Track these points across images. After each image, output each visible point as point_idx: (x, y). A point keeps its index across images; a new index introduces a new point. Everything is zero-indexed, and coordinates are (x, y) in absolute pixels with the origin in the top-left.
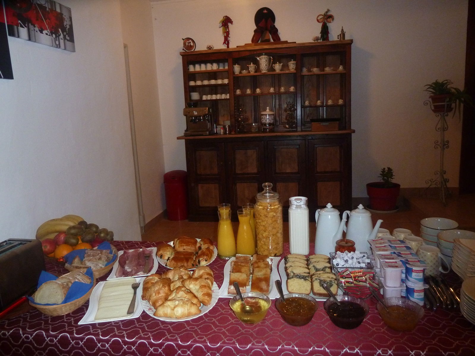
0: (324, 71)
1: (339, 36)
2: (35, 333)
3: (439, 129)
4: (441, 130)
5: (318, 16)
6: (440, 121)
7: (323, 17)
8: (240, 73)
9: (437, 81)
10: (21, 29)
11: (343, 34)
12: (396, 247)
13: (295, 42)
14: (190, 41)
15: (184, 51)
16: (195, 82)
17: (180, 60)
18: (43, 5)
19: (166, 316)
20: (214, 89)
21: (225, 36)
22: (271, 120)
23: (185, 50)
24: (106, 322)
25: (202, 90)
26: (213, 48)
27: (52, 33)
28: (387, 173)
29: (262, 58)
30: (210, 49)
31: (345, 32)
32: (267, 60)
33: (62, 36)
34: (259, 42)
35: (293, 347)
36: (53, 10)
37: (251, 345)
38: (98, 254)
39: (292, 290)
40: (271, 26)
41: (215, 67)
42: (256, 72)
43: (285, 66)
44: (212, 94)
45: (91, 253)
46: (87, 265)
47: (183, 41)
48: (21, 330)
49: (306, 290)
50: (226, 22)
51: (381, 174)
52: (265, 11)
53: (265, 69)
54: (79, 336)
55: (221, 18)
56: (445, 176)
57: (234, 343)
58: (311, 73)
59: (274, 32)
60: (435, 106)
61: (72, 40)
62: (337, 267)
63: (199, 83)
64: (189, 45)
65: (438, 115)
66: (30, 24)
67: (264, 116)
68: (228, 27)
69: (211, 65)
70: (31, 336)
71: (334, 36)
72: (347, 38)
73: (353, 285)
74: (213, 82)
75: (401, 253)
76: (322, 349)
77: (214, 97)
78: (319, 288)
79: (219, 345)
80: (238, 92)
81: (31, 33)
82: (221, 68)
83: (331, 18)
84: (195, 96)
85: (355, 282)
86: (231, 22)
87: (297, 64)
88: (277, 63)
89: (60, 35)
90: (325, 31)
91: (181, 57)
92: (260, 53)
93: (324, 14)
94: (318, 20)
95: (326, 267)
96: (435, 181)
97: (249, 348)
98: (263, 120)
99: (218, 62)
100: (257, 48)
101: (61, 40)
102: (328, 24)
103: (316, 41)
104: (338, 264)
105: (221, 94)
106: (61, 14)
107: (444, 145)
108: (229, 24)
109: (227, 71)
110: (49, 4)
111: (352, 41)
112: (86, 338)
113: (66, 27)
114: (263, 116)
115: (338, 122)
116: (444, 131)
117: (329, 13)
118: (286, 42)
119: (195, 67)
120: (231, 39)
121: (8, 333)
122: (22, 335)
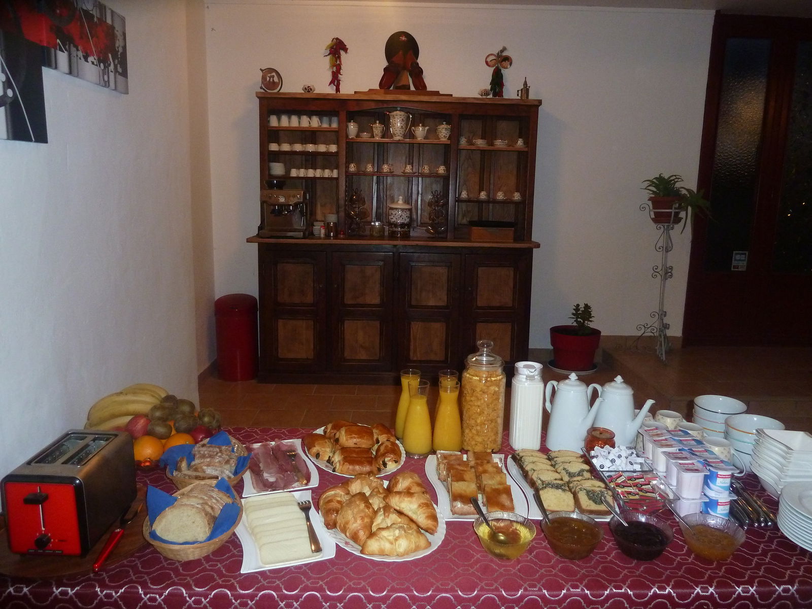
0: (492, 146)
1: (520, 92)
2: (167, 592)
3: (660, 248)
4: (663, 250)
5: (488, 56)
6: (662, 237)
7: (495, 58)
8: (358, 136)
9: (662, 175)
10: (60, 54)
11: (526, 90)
12: (681, 440)
13: (451, 95)
14: (274, 74)
15: (262, 91)
16: (279, 145)
17: (255, 105)
18: (90, 12)
19: (382, 553)
20: (311, 160)
21: (333, 72)
22: (406, 218)
23: (264, 89)
24: (277, 569)
25: (289, 159)
26: (314, 91)
27: (100, 61)
28: (584, 313)
29: (397, 115)
30: (309, 91)
31: (529, 87)
32: (404, 119)
33: (112, 67)
34: (391, 88)
35: (582, 590)
36: (102, 21)
37: (524, 591)
38: (217, 454)
39: (548, 506)
40: (412, 64)
41: (315, 122)
42: (383, 137)
43: (432, 132)
44: (306, 168)
45: (206, 452)
46: (207, 472)
47: (261, 74)
48: (139, 588)
49: (568, 505)
50: (337, 48)
51: (573, 314)
52: (404, 38)
53: (399, 134)
54: (246, 592)
55: (328, 42)
56: (666, 320)
57: (497, 589)
58: (473, 147)
59: (417, 74)
60: (655, 213)
61: (124, 74)
62: (602, 470)
63: (286, 147)
64: (271, 80)
65: (660, 228)
66: (72, 45)
67: (395, 210)
68: (339, 57)
69: (309, 119)
70: (160, 596)
71: (511, 92)
72: (532, 96)
73: (637, 497)
74: (310, 148)
75: (693, 449)
76: (623, 591)
77: (311, 173)
78: (588, 503)
79: (476, 592)
80: (352, 168)
81: (72, 61)
82: (325, 125)
83: (508, 61)
84: (278, 169)
85: (641, 493)
86: (346, 50)
87: (452, 130)
88: (419, 126)
89: (109, 65)
90: (497, 81)
91: (258, 100)
92: (393, 106)
93: (498, 54)
94: (487, 63)
95: (583, 470)
96: (651, 326)
97: (520, 596)
98: (392, 217)
99: (320, 114)
100: (389, 97)
101: (111, 73)
102: (503, 71)
103: (484, 97)
104: (602, 466)
105: (323, 168)
106: (113, 28)
107: (666, 273)
108: (342, 52)
109: (336, 132)
110: (98, 11)
111: (540, 102)
112: (259, 595)
113: (118, 51)
114: (392, 211)
115: (513, 229)
116: (667, 251)
117: (504, 54)
118: (437, 93)
119: (279, 120)
120: (343, 77)
121: (116, 593)
122: (143, 596)
